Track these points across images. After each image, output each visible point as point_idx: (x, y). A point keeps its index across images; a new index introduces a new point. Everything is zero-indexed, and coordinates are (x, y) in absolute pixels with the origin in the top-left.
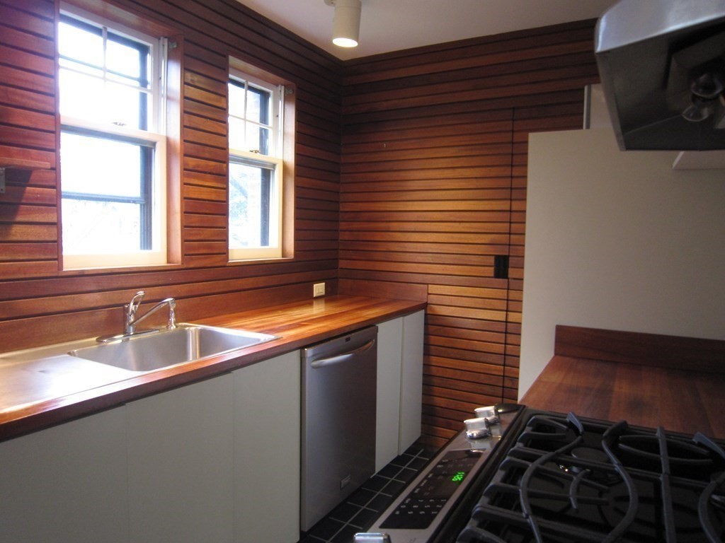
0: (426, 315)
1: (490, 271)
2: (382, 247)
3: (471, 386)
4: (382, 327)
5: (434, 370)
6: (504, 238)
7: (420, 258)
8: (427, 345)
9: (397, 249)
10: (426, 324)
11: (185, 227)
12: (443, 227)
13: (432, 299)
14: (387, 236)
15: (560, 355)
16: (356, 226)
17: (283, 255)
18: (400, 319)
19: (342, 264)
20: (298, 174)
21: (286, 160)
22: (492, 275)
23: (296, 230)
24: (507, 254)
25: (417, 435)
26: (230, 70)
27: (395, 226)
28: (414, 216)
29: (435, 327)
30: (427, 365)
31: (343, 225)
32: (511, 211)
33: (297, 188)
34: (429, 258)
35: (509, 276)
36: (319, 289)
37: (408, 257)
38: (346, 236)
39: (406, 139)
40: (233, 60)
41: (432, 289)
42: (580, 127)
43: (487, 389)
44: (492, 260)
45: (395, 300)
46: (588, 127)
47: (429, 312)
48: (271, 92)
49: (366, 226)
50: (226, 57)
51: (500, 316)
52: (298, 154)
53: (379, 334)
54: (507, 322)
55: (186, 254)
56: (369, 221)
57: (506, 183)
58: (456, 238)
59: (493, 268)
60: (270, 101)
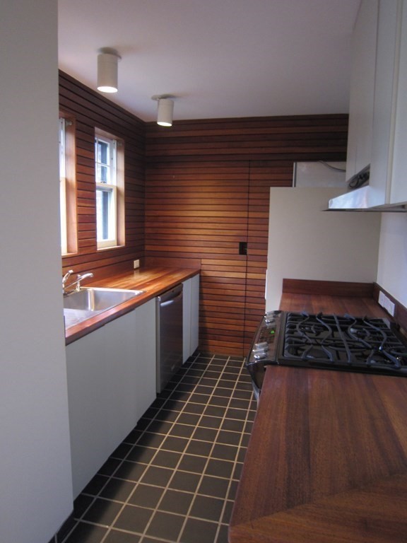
0: (200, 276)
1: (237, 251)
2: (173, 237)
3: (227, 315)
4: (185, 283)
5: (206, 308)
6: (244, 233)
7: (196, 244)
8: (201, 294)
9: (182, 239)
10: (200, 282)
11: (79, 231)
12: (210, 226)
13: (204, 267)
14: (176, 231)
15: (286, 292)
16: (156, 224)
17: (118, 244)
18: (190, 279)
19: (147, 248)
20: (126, 195)
21: (118, 186)
22: (238, 253)
23: (126, 228)
24: (246, 241)
25: (197, 345)
26: (96, 135)
27: (181, 225)
28: (192, 220)
29: (205, 282)
30: (201, 305)
31: (147, 224)
32: (248, 218)
33: (126, 203)
34: (202, 244)
35: (248, 253)
36: (136, 263)
37: (188, 243)
38: (149, 231)
39: (187, 174)
40: (97, 130)
41: (204, 261)
42: (291, 186)
43: (236, 316)
44: (238, 245)
45: (187, 269)
46: (295, 186)
47: (202, 275)
48: (109, 144)
49: (162, 224)
50: (93, 128)
51: (243, 275)
52: (126, 183)
53: (184, 289)
54: (246, 279)
55: (80, 247)
56: (163, 222)
57: (246, 202)
58: (218, 232)
59: (238, 250)
60: (108, 149)
